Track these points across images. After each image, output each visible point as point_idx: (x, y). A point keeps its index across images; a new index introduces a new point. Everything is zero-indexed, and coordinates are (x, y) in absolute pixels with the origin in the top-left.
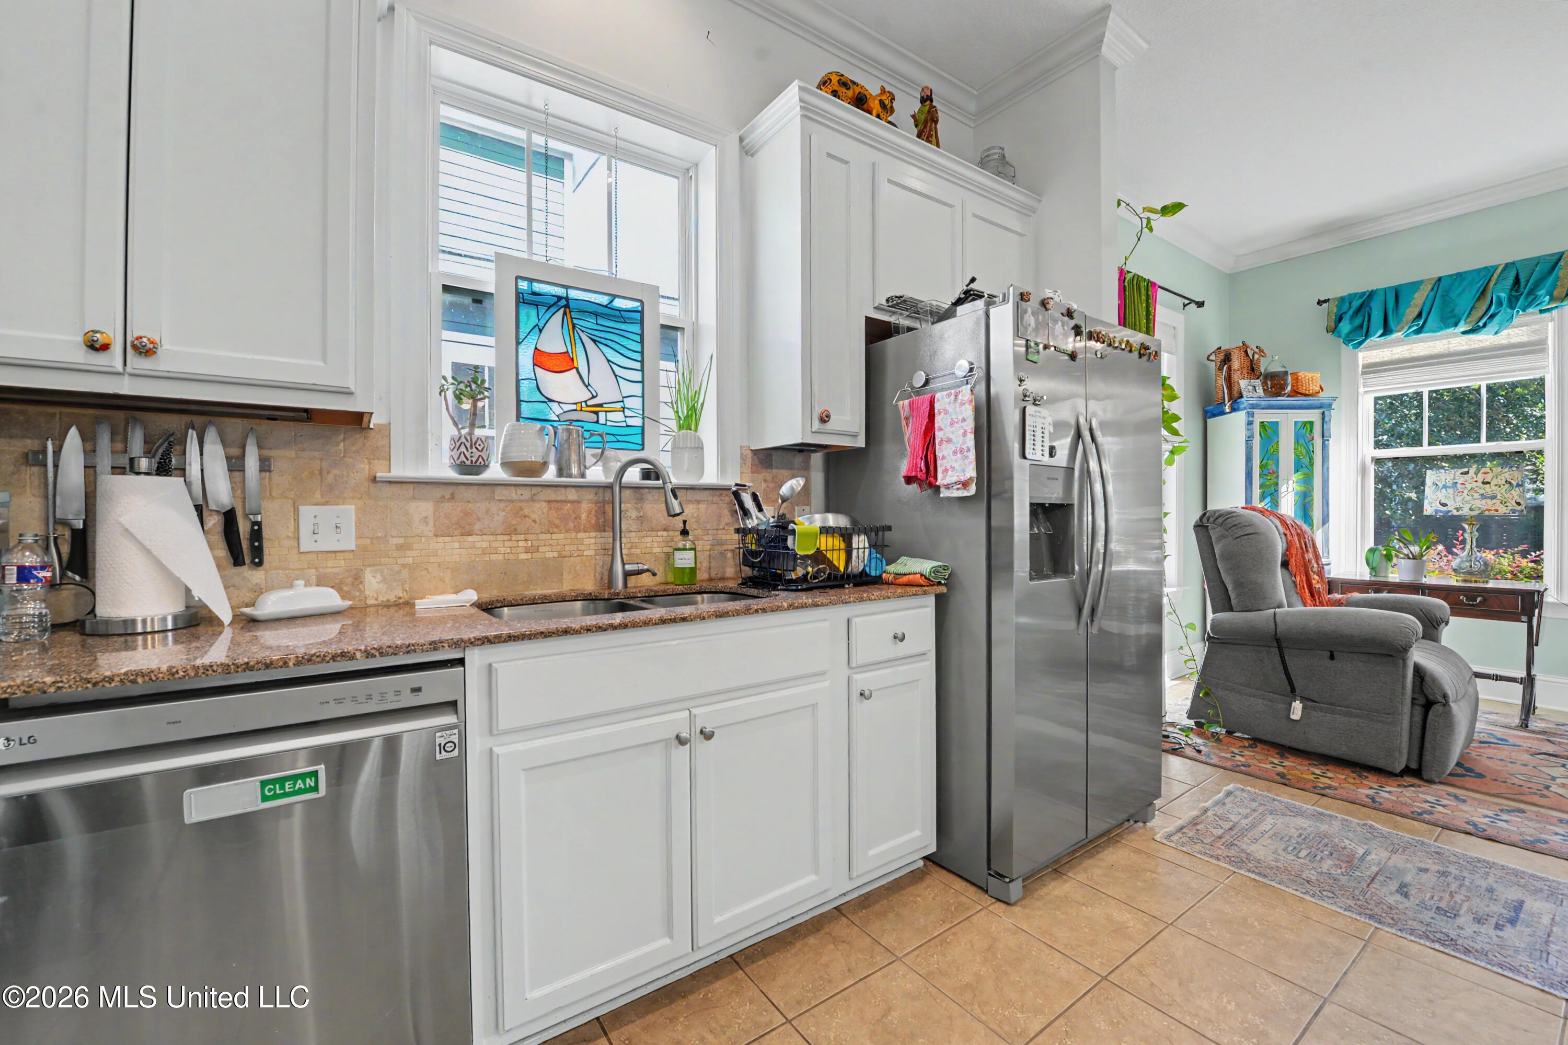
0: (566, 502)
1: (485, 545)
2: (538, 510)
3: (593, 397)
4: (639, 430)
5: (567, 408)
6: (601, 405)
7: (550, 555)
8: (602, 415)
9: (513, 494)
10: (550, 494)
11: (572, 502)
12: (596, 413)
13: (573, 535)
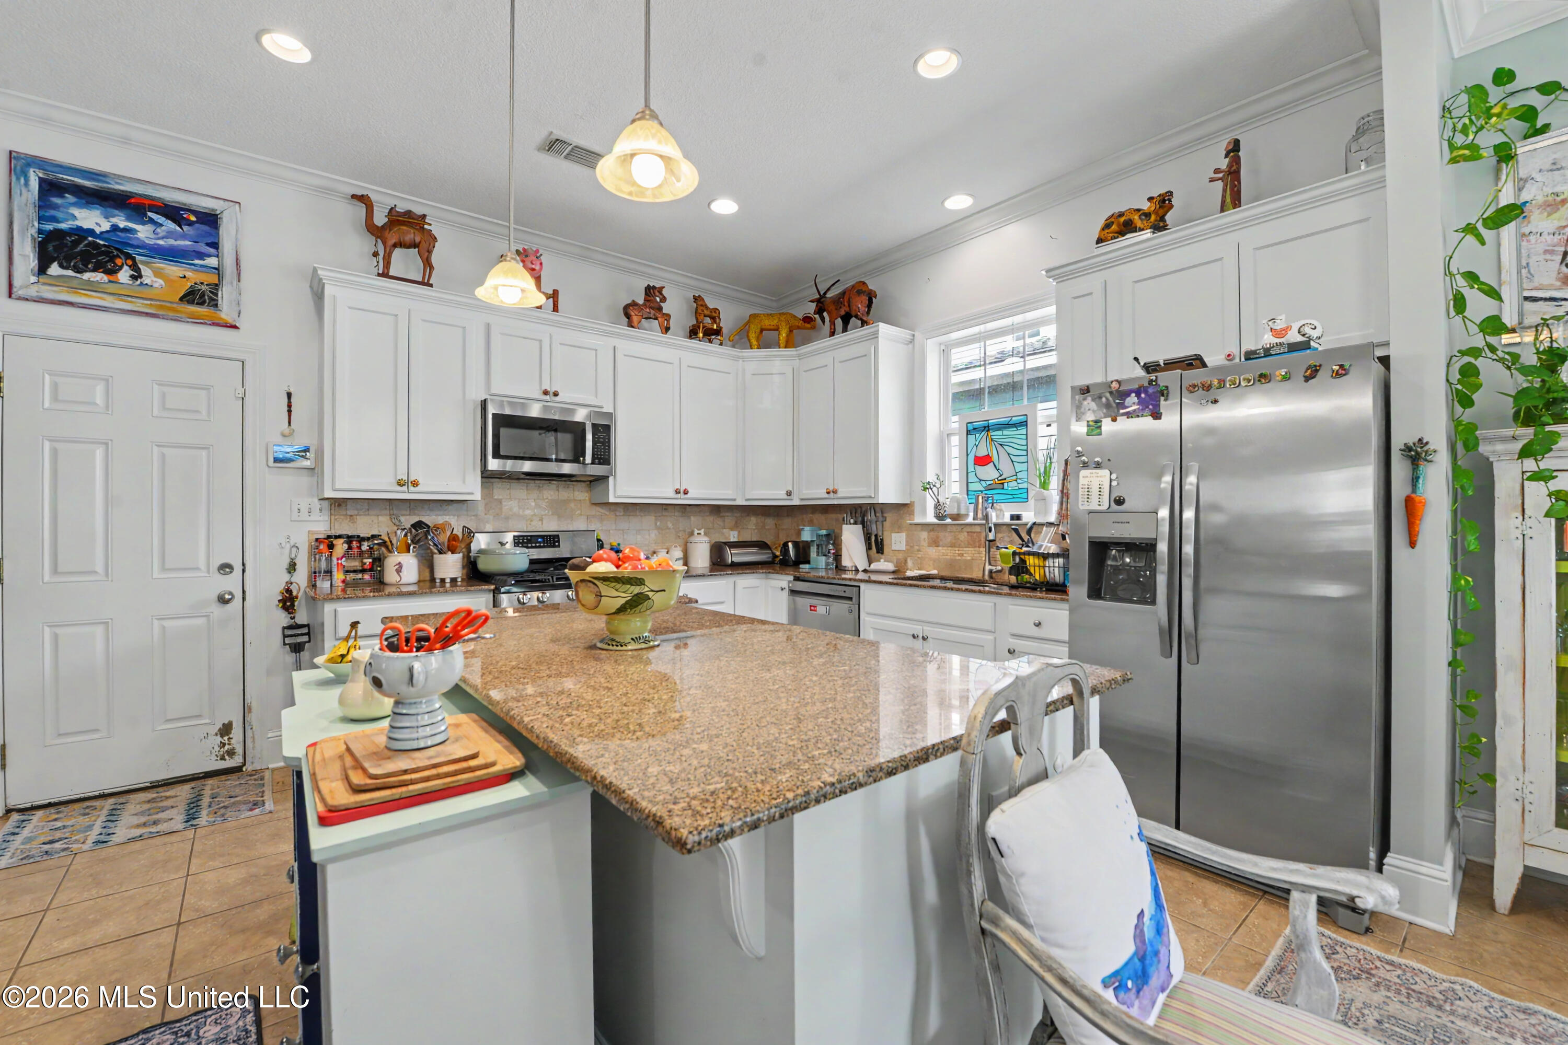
0: (974, 532)
1: (944, 551)
2: (963, 536)
3: (1001, 476)
4: (1026, 490)
5: (988, 483)
6: (1005, 479)
7: (969, 558)
8: (1006, 485)
9: (954, 528)
10: (968, 529)
11: (977, 532)
12: (1003, 484)
13: (977, 549)
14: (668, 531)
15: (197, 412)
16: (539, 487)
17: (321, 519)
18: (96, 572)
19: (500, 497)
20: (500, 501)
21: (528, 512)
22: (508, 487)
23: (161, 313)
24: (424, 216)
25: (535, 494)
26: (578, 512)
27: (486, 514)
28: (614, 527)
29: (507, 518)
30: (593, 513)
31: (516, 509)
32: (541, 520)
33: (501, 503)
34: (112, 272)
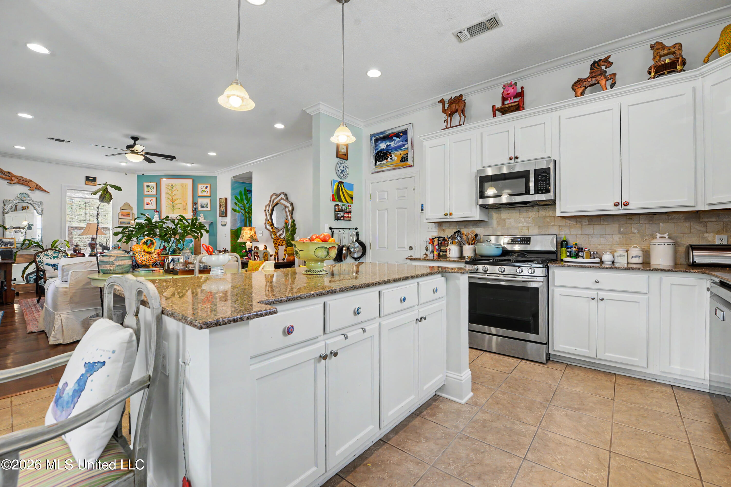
14: (632, 235)
15: (405, 197)
16: (527, 211)
17: (435, 231)
18: (385, 247)
19: (505, 218)
20: (504, 220)
21: (520, 225)
22: (509, 212)
23: (396, 167)
24: (461, 96)
25: (525, 214)
26: (553, 224)
27: (497, 227)
28: (580, 232)
29: (508, 229)
30: (564, 224)
31: (513, 224)
32: (528, 229)
33: (505, 221)
34: (387, 159)
